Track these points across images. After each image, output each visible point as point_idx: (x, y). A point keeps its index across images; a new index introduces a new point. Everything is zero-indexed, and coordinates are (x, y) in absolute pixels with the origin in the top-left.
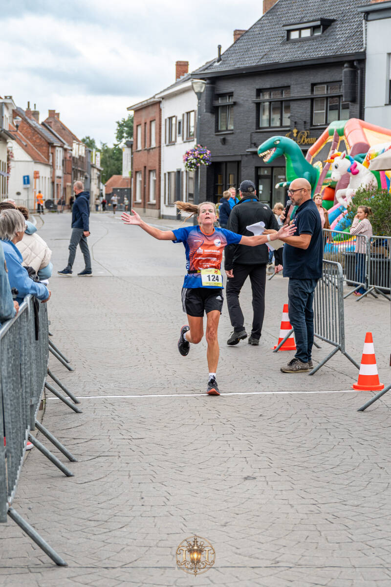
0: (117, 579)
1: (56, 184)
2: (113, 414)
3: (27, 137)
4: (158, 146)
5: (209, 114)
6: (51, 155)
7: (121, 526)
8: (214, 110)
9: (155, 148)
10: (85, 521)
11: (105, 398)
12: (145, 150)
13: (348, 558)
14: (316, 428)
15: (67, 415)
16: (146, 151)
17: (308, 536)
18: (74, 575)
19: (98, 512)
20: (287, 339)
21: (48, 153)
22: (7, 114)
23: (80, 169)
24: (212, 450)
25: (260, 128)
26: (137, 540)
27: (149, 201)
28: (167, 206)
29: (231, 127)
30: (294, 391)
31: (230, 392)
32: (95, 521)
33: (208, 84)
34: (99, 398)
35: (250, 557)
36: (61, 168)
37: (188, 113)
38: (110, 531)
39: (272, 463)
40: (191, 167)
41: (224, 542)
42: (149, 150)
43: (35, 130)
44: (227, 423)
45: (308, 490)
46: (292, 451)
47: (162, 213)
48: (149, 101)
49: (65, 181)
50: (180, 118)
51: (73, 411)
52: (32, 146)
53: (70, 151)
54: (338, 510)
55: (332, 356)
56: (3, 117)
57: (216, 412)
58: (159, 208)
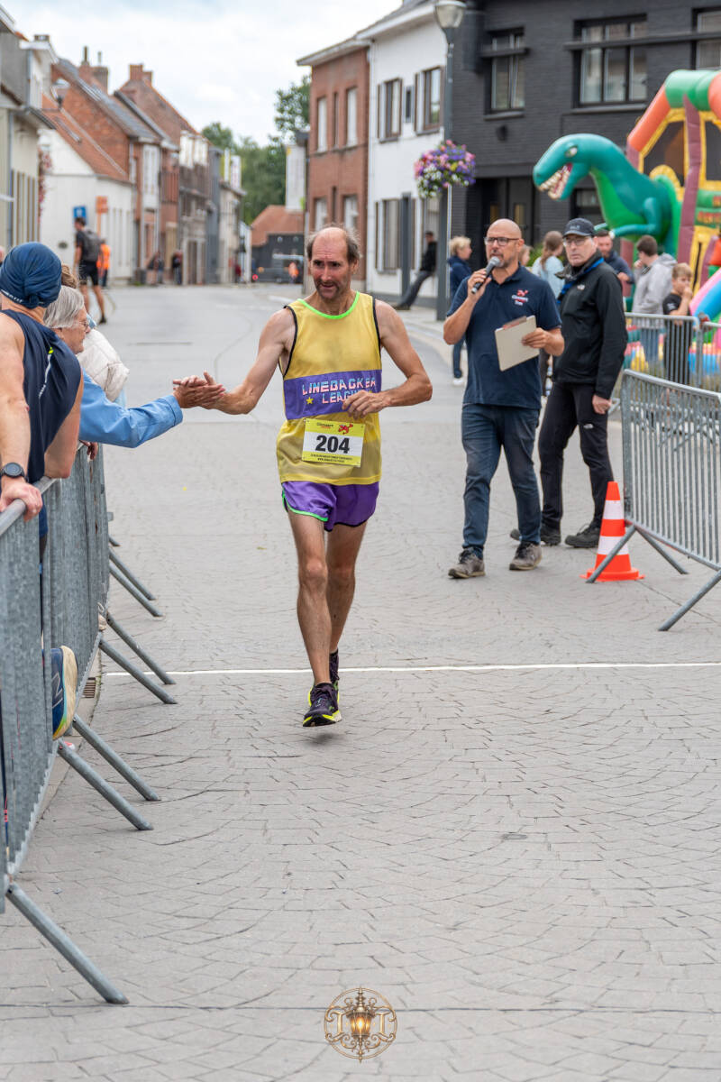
0: (227, 1029)
1: (143, 223)
2: (241, 707)
3: (81, 123)
4: (362, 142)
5: (472, 75)
6: (133, 162)
7: (241, 929)
8: (484, 66)
9: (355, 148)
10: (169, 917)
12: (334, 151)
13: (700, 993)
14: (660, 737)
15: (145, 709)
16: (336, 155)
17: (623, 951)
18: (139, 1022)
19: (196, 900)
20: (614, 556)
21: (128, 158)
22: (38, 73)
23: (195, 192)
24: (440, 781)
25: (581, 105)
26: (272, 956)
28: (381, 274)
29: (519, 103)
30: (622, 663)
31: (488, 664)
32: (188, 917)
33: (469, 8)
34: (213, 674)
35: (501, 989)
36: (156, 190)
37: (428, 73)
38: (219, 938)
39: (562, 808)
40: (431, 190)
41: (449, 962)
42: (343, 152)
43: (98, 109)
44: (477, 726)
45: (632, 862)
46: (606, 784)
48: (343, 47)
49: (165, 218)
50: (409, 82)
51: (159, 701)
52: (93, 142)
53: (175, 155)
54: (690, 901)
55: (707, 590)
56: (29, 80)
57: (455, 704)
58: (364, 278)
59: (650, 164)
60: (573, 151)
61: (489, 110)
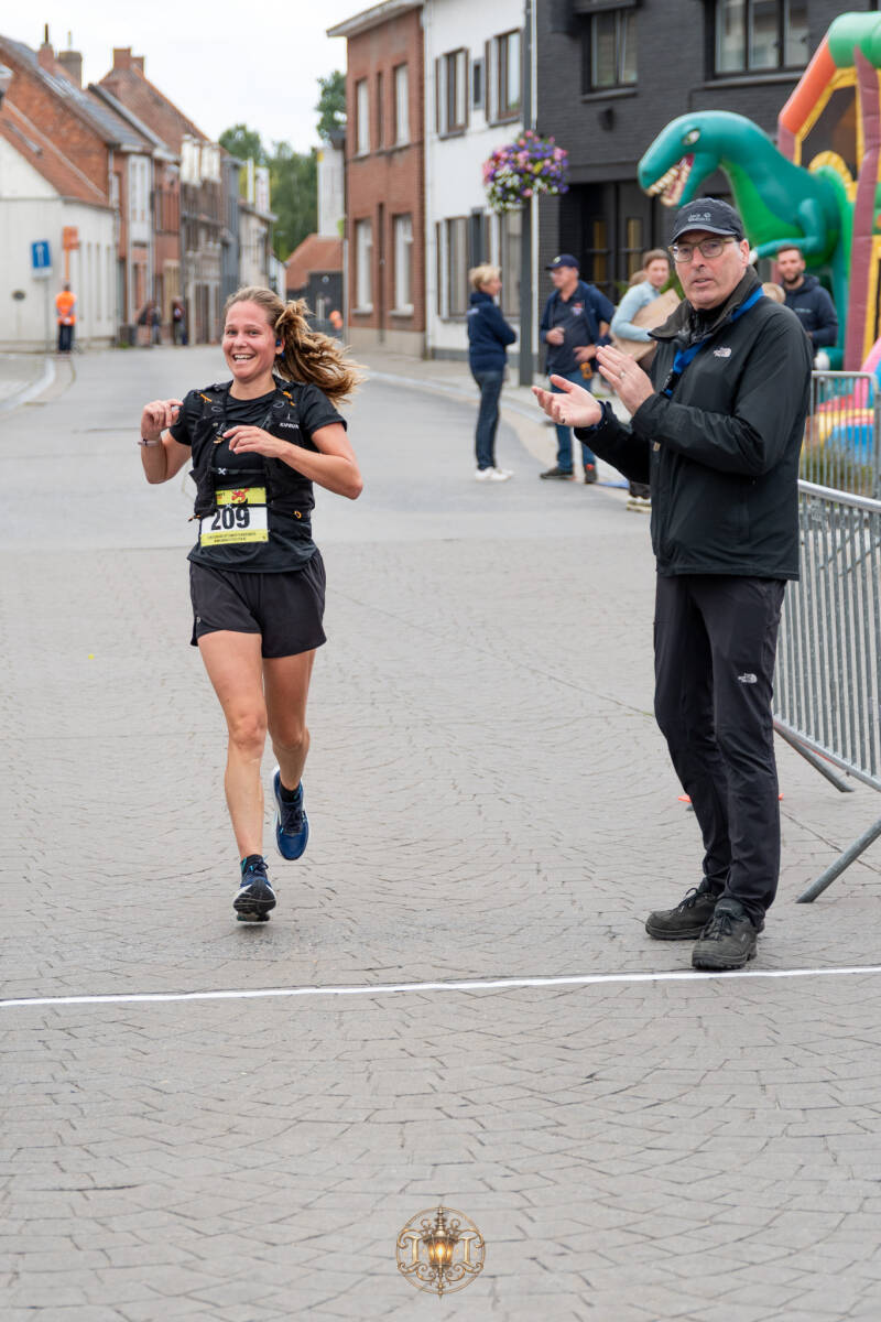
1: (130, 262)
3: (43, 129)
4: (416, 140)
5: (562, 41)
6: (113, 179)
8: (579, 26)
9: (407, 147)
11: (52, 1008)
12: (380, 154)
16: (382, 159)
21: (106, 173)
23: (204, 218)
25: (716, 77)
27: (393, 307)
28: (445, 322)
29: (629, 76)
31: (503, 977)
34: (33, 1006)
36: (148, 216)
37: (503, 39)
40: (505, 200)
42: (390, 155)
43: (65, 107)
44: (462, 1111)
46: (676, 1244)
47: (430, 343)
48: (388, 7)
49: (161, 255)
50: (477, 53)
52: (58, 152)
53: (174, 168)
57: (431, 1063)
58: (423, 329)
59: (810, 151)
60: (694, 137)
61: (588, 88)
